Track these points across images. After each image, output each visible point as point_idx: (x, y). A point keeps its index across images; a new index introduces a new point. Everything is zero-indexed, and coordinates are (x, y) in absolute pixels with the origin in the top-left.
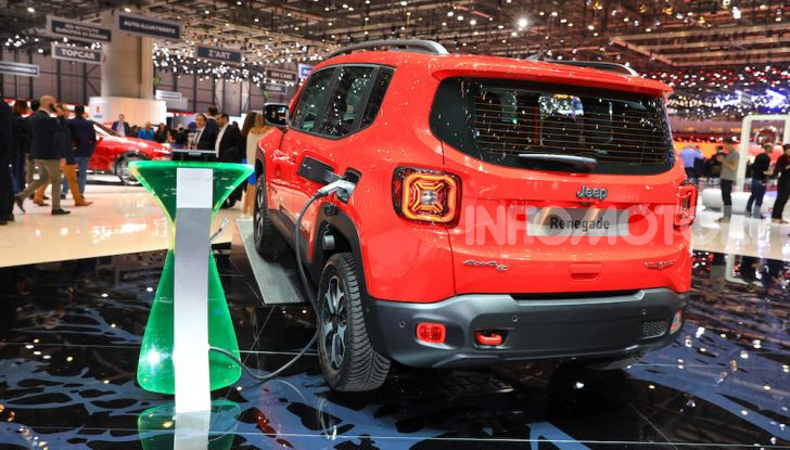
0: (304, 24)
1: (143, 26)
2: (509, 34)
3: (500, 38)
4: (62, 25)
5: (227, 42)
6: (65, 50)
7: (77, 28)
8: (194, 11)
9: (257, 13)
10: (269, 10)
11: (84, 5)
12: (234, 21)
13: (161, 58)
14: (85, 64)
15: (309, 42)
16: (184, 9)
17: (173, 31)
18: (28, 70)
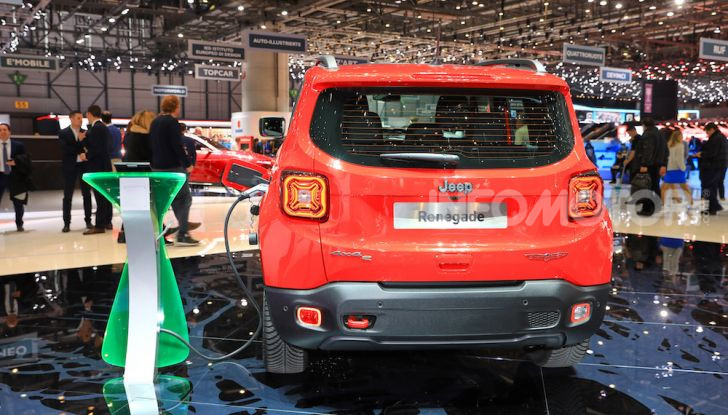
0: (436, 26)
1: (270, 42)
2: (664, 15)
3: (656, 20)
4: (201, 47)
5: (360, 50)
6: (206, 72)
7: (214, 49)
8: (326, 22)
9: (389, 18)
10: (401, 14)
11: (227, 26)
12: (366, 28)
13: (297, 71)
14: (229, 83)
15: (442, 44)
16: (316, 21)
17: (299, 45)
18: (178, 91)
